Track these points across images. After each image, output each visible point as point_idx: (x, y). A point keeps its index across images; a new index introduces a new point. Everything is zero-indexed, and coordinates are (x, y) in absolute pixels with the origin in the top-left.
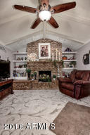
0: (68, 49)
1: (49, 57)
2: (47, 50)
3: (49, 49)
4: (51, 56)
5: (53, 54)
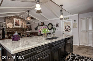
0: (28, 23)
2: (18, 22)
3: (20, 22)
4: (21, 26)
5: (22, 25)
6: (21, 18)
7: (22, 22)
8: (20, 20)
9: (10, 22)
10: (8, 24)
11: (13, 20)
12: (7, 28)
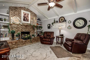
0: (39, 19)
1: (29, 22)
2: (28, 16)
4: (31, 22)
5: (32, 20)
6: (31, 12)
7: (32, 17)
8: (29, 13)
9: (16, 15)
10: (13, 18)
11: (20, 12)
12: (12, 23)
